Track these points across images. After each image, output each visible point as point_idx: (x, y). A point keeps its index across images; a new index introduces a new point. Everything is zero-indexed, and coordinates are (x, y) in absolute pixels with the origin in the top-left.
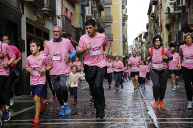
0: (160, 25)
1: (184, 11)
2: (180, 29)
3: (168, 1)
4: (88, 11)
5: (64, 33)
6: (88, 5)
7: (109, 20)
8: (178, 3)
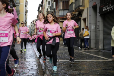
7: (18, 12)
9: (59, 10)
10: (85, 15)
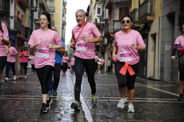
2: (103, 35)
3: (96, 14)
4: (36, 16)
5: (15, 30)
6: (36, 11)
9: (114, 21)
10: (154, 28)
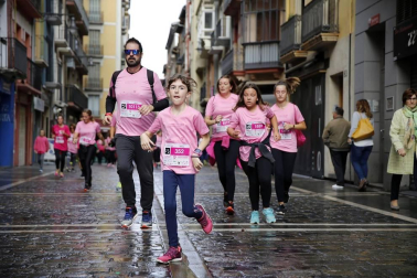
0: (186, 69)
1: (227, 48)
3: (202, 28)
4: (59, 34)
5: (12, 70)
6: (59, 23)
7: (97, 53)
8: (219, 34)
9: (245, 45)
10: (339, 62)
